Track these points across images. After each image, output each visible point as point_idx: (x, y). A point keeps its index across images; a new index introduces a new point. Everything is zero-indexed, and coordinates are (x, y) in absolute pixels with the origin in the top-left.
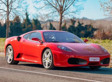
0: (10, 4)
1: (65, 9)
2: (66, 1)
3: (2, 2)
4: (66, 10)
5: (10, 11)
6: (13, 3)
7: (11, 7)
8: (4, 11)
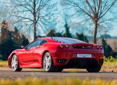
0: (37, 12)
1: (101, 16)
2: (101, 7)
3: (28, 10)
4: (102, 18)
5: (38, 20)
6: (41, 10)
7: (39, 15)
8: (30, 20)
